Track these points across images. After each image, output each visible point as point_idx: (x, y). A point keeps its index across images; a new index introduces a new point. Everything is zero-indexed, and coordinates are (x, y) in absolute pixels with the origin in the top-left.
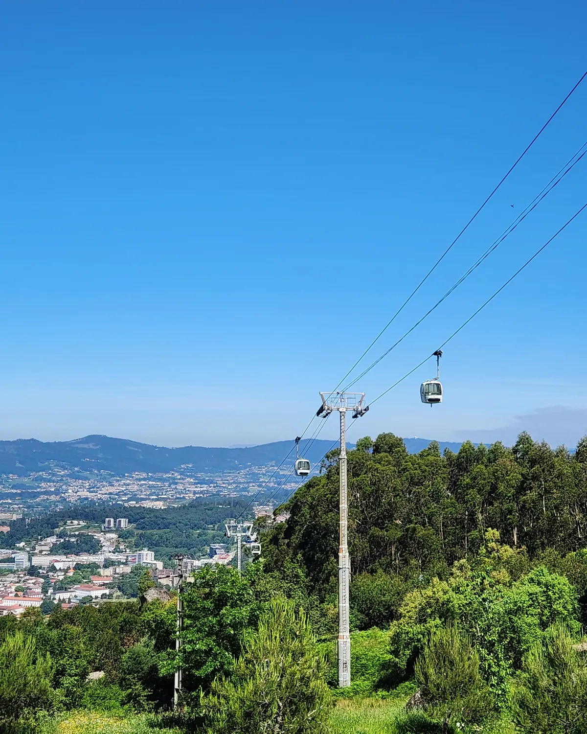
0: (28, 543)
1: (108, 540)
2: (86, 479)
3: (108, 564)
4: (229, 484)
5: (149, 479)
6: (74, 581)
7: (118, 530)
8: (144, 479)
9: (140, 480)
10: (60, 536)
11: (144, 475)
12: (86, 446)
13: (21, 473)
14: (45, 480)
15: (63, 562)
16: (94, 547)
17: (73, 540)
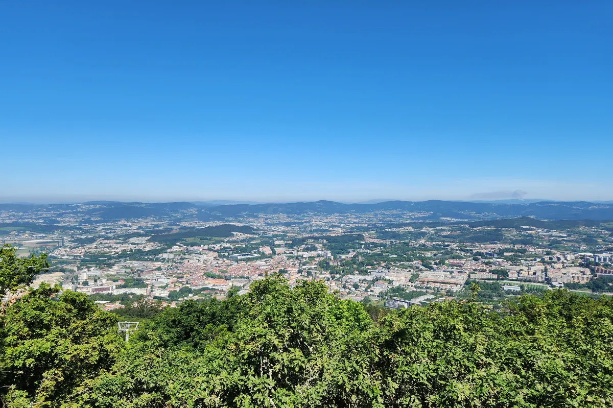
0: (297, 247)
1: (319, 246)
2: (319, 216)
3: (319, 256)
4: (367, 218)
5: (340, 216)
6: (308, 263)
7: (323, 243)
8: (338, 216)
9: (337, 216)
10: (306, 245)
11: (338, 214)
12: (319, 204)
13: (299, 214)
14: (306, 217)
15: (306, 255)
16: (315, 249)
17: (309, 246)
